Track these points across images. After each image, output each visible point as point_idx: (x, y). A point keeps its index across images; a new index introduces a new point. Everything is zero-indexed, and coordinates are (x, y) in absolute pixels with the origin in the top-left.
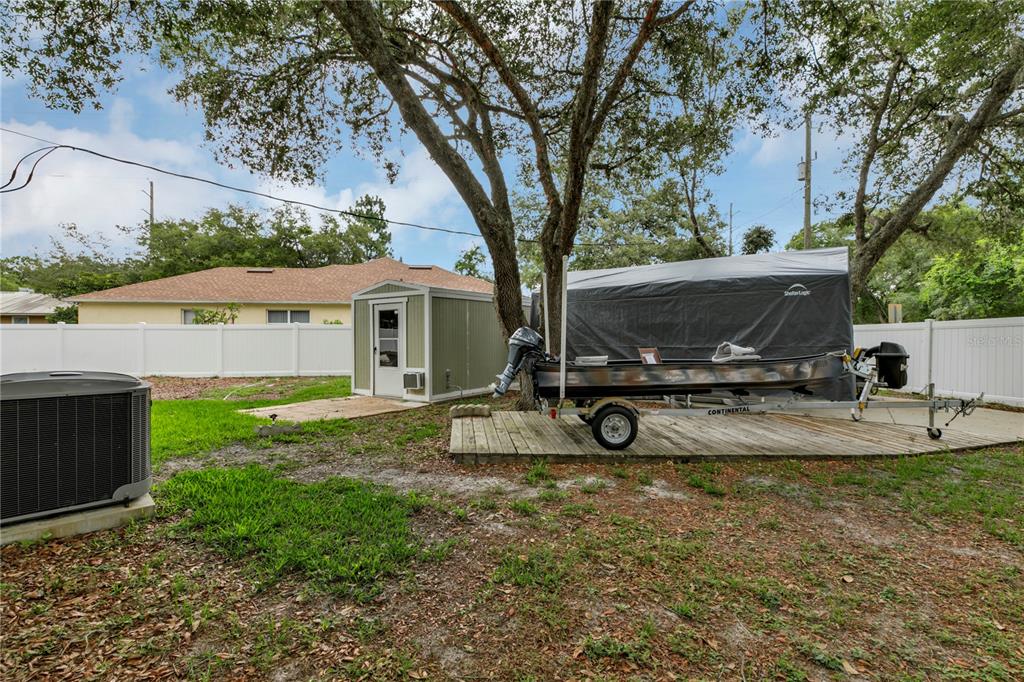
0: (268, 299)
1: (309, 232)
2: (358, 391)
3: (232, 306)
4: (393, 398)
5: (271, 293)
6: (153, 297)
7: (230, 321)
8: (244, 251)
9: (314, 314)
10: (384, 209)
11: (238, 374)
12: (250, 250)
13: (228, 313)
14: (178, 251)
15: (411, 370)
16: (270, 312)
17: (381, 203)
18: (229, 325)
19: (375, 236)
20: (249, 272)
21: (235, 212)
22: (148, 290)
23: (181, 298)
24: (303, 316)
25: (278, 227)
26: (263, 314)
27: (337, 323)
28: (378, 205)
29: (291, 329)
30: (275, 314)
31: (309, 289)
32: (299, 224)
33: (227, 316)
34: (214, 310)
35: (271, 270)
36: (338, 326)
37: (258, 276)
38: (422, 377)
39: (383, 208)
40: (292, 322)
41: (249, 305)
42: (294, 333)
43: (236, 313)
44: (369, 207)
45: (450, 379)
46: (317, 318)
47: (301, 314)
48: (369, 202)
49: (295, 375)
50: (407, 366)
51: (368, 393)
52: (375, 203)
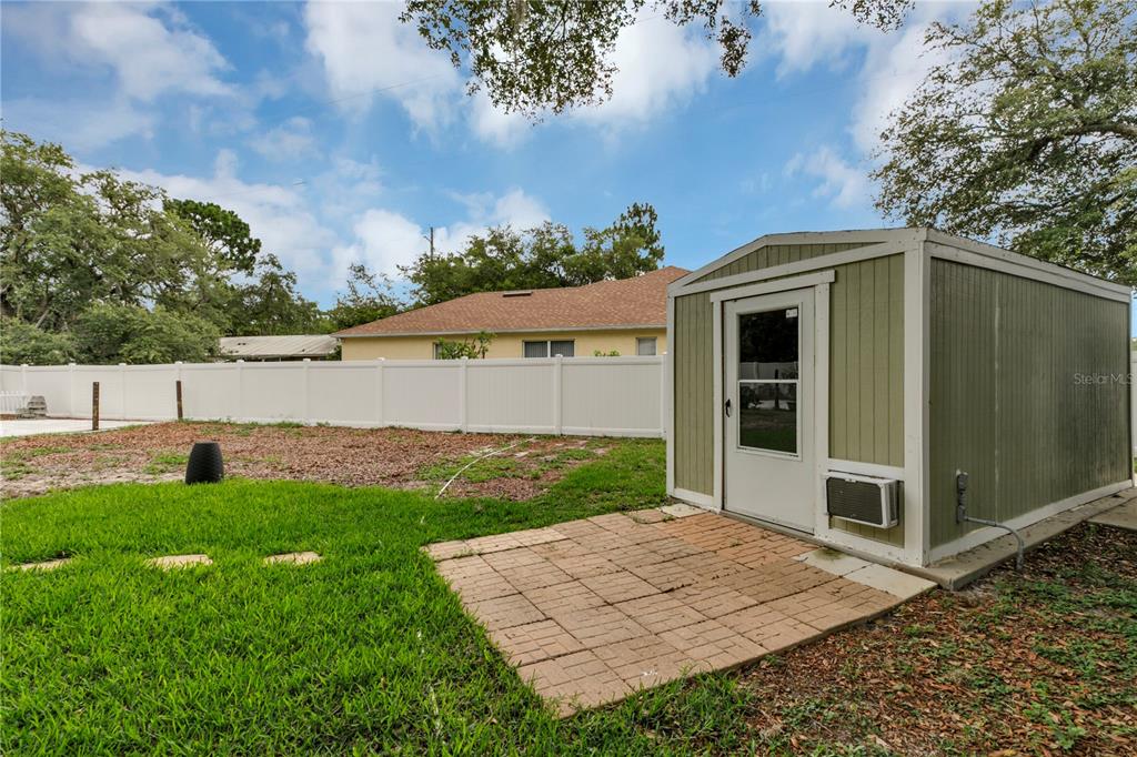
0: (526, 327)
1: (572, 252)
2: (681, 493)
3: (483, 337)
4: (786, 533)
5: (529, 319)
6: (406, 329)
7: (480, 355)
8: (504, 280)
9: (579, 345)
10: (655, 219)
11: (484, 428)
12: (511, 277)
13: (478, 344)
14: (444, 285)
15: (852, 470)
16: (527, 344)
17: (652, 213)
18: (479, 361)
19: (644, 254)
20: (505, 296)
21: (496, 240)
22: (403, 322)
23: (433, 330)
24: (565, 347)
25: (538, 249)
26: (517, 346)
27: (613, 354)
28: (648, 214)
29: (553, 365)
30: (534, 346)
31: (574, 312)
32: (562, 244)
33: (477, 350)
34: (463, 342)
35: (529, 292)
36: (614, 359)
37: (514, 300)
38: (897, 489)
39: (653, 217)
40: (552, 356)
41: (502, 335)
42: (556, 370)
43: (486, 345)
44: (637, 219)
45: (966, 497)
46: (584, 350)
47: (563, 345)
48: (637, 212)
49: (556, 433)
50: (830, 457)
51: (711, 503)
52: (645, 212)
